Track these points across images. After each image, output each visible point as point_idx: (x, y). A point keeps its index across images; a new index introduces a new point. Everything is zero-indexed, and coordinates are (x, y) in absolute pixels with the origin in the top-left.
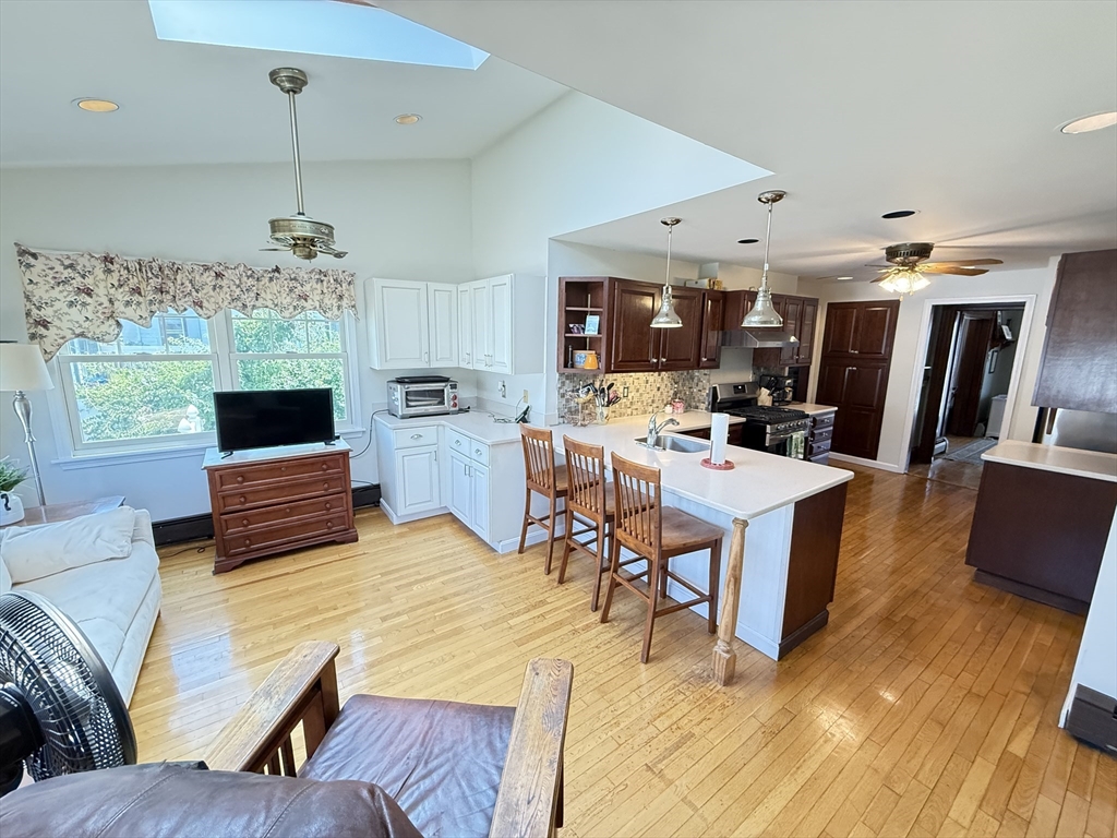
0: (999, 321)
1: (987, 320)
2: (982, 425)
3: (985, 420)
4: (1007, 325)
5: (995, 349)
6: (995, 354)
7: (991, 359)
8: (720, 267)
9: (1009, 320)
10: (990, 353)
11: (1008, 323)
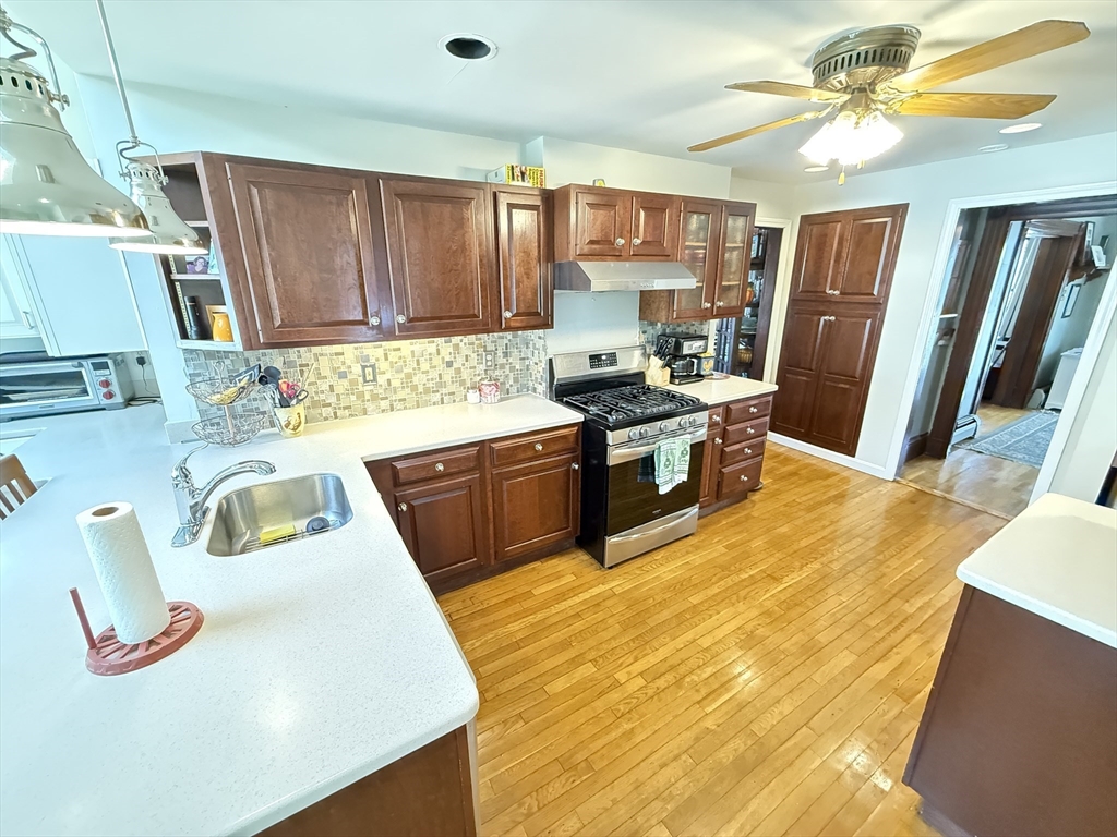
0: (1089, 238)
1: (1070, 238)
2: (1041, 391)
3: (1046, 385)
4: (1102, 245)
5: (1077, 281)
6: (1076, 289)
7: (1069, 294)
8: (546, 143)
9: (1104, 238)
10: (1068, 288)
11: (1103, 241)
